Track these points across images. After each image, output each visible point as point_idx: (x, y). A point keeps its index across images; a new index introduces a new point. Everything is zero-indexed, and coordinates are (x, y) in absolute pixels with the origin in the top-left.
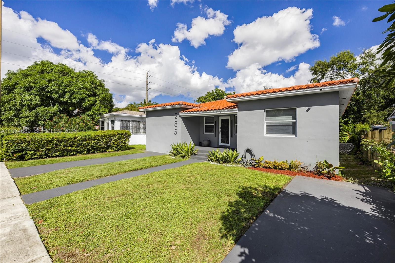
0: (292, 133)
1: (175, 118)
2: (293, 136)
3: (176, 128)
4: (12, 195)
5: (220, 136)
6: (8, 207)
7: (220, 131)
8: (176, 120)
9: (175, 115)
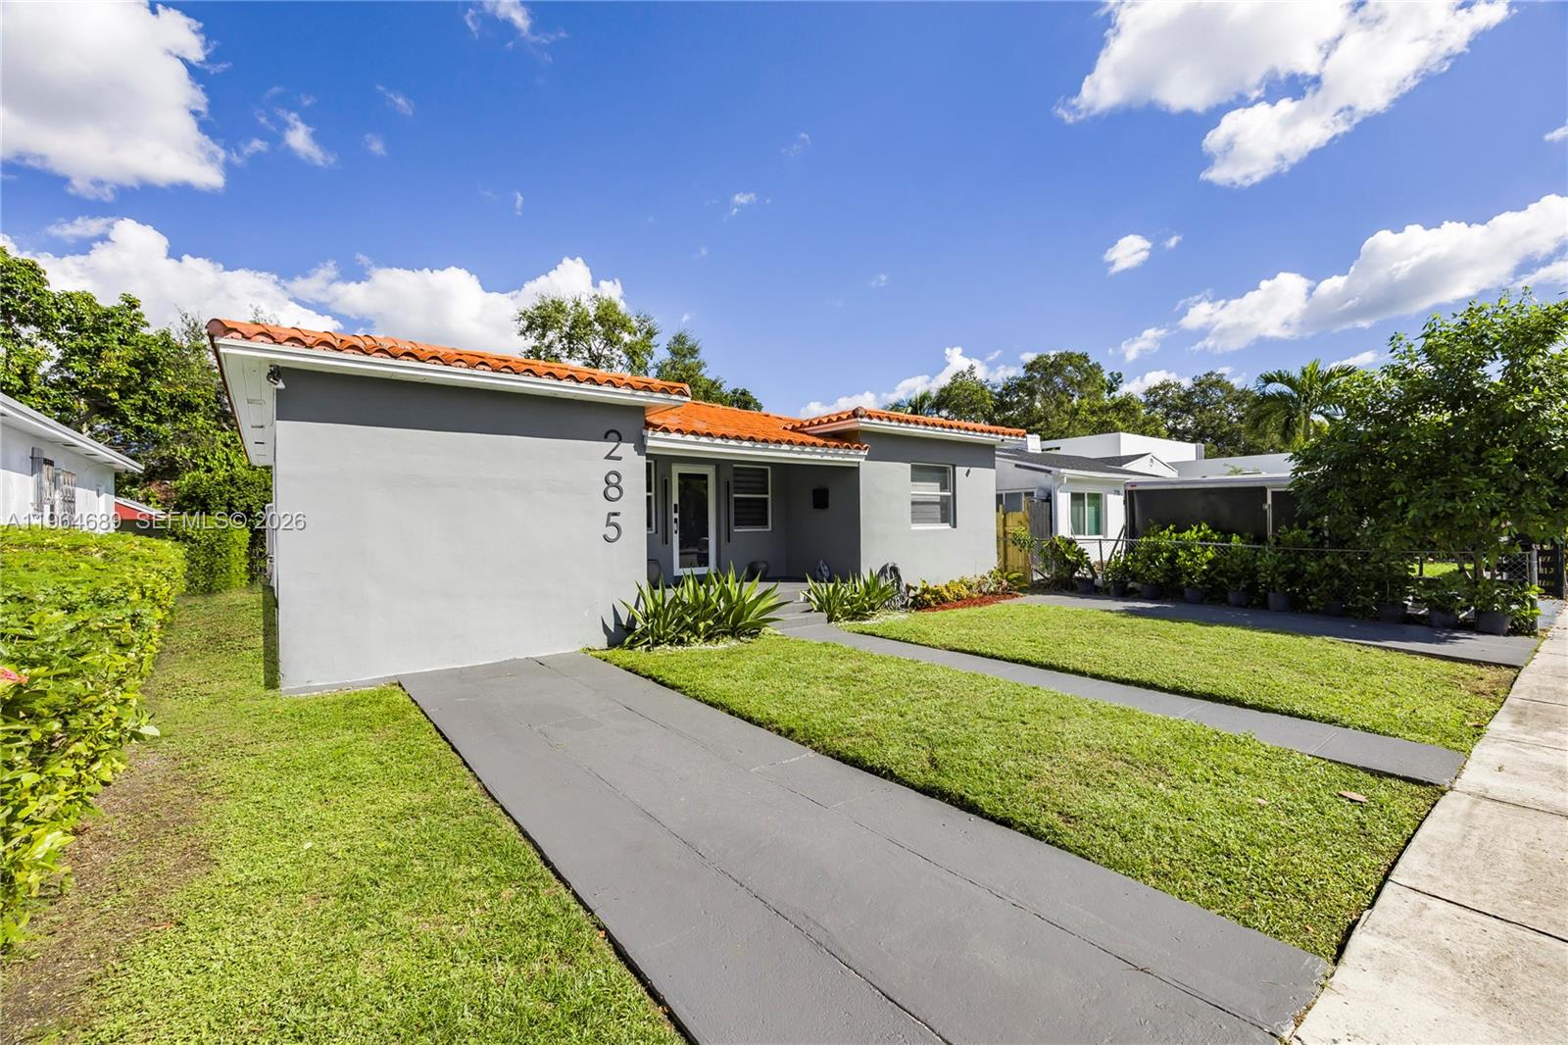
0: (939, 521)
1: (608, 457)
2: (947, 526)
3: (613, 507)
4: (1475, 803)
5: (676, 538)
6: (1524, 771)
7: (676, 520)
8: (613, 465)
9: (606, 438)
